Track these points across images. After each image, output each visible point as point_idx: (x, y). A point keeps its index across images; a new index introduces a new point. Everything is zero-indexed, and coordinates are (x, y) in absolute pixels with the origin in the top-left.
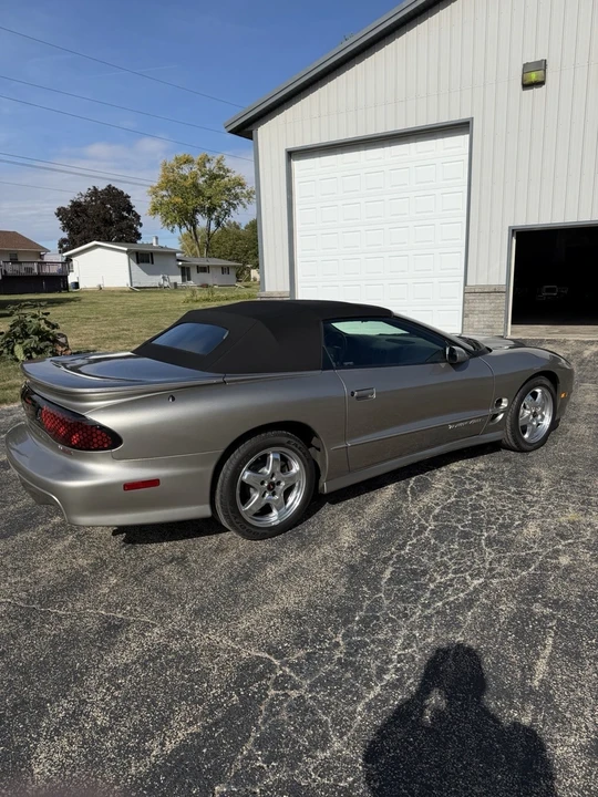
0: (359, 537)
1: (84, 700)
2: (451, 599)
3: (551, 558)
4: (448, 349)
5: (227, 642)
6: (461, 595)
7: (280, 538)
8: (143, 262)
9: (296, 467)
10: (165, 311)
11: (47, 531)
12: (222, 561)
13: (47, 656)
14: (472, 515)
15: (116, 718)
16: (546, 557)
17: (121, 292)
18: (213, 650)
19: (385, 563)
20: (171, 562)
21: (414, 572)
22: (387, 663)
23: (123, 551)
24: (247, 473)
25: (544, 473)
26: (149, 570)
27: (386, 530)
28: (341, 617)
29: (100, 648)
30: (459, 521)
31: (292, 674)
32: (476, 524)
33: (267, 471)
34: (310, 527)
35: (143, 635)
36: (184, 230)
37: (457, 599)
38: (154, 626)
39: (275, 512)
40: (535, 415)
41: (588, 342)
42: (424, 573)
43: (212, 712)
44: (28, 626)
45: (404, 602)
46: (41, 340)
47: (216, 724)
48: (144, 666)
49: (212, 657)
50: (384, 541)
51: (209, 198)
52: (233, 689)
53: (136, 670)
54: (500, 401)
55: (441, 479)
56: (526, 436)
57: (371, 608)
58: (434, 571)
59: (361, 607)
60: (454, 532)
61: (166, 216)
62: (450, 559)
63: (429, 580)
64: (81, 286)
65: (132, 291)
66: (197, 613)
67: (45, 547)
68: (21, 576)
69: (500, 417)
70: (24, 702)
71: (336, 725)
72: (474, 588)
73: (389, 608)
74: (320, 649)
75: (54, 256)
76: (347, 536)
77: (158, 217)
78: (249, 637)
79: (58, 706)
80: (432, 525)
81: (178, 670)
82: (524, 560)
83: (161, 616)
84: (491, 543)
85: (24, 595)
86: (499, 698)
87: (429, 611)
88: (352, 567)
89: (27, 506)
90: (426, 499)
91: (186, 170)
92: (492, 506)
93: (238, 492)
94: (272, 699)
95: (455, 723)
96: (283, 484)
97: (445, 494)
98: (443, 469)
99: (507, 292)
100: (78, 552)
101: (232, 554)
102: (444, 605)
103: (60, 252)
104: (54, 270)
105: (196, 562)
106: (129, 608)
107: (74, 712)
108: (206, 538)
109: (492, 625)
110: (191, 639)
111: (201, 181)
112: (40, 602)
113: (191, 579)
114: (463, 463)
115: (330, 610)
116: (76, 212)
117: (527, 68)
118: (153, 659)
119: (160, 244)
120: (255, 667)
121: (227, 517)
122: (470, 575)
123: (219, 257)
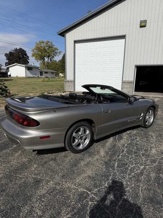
0: (106, 153)
1: (33, 206)
2: (136, 172)
3: (161, 160)
4: (128, 99)
5: (73, 186)
6: (139, 171)
7: (83, 153)
8: (29, 70)
9: (88, 132)
10: (36, 84)
11: (12, 150)
12: (67, 160)
13: (19, 191)
14: (136, 147)
15: (44, 212)
16: (160, 160)
17: (23, 78)
18: (69, 189)
19: (115, 161)
20: (52, 160)
21: (124, 164)
22: (122, 193)
23: (37, 156)
24: (75, 134)
25: (153, 134)
26: (46, 163)
27: (113, 151)
28: (106, 178)
29: (35, 188)
30: (133, 148)
31: (95, 197)
32: (138, 149)
33: (80, 133)
34: (91, 150)
35: (47, 184)
36: (41, 61)
37: (138, 172)
38: (50, 181)
39: (81, 145)
40: (149, 118)
41: (155, 97)
42: (127, 164)
43: (73, 210)
44: (11, 181)
45: (123, 173)
46: (2, 91)
47: (75, 214)
48: (50, 194)
49: (70, 191)
50: (113, 155)
51: (48, 53)
52: (78, 202)
53: (47, 196)
54: (141, 114)
55: (125, 135)
56: (147, 124)
57: (113, 175)
58: (129, 164)
59: (111, 175)
60: (132, 152)
61: (36, 57)
62: (133, 160)
63: (128, 166)
64: (11, 76)
65: (26, 78)
66: (63, 176)
67: (12, 155)
68: (6, 164)
69: (141, 118)
70: (13, 207)
71: (111, 214)
72: (142, 169)
73: (119, 175)
74: (102, 188)
75: (4, 67)
76: (102, 153)
77: (34, 58)
78: (80, 185)
79: (25, 208)
80: (126, 150)
81: (60, 196)
82: (154, 160)
83: (52, 178)
84: (143, 155)
85: (8, 170)
86: (158, 204)
87: (130, 176)
88: (106, 162)
89: (5, 141)
90: (122, 142)
91: (42, 45)
92: (141, 144)
93: (72, 139)
94: (90, 205)
95: (147, 213)
96: (84, 137)
97: (127, 140)
98: (125, 133)
99: (134, 83)
100: (23, 156)
101: (70, 158)
102: (134, 174)
103: (6, 66)
104: (4, 71)
105: (59, 160)
106: (41, 175)
107: (30, 210)
108: (61, 153)
109: (150, 181)
110: (62, 185)
111: (46, 48)
112: (14, 173)
113: (59, 166)
114: (130, 131)
115: (102, 176)
116: (11, 55)
117: (141, 22)
118: (52, 192)
119: (34, 65)
120: (83, 194)
121: (69, 147)
122: (140, 165)
123: (51, 69)
